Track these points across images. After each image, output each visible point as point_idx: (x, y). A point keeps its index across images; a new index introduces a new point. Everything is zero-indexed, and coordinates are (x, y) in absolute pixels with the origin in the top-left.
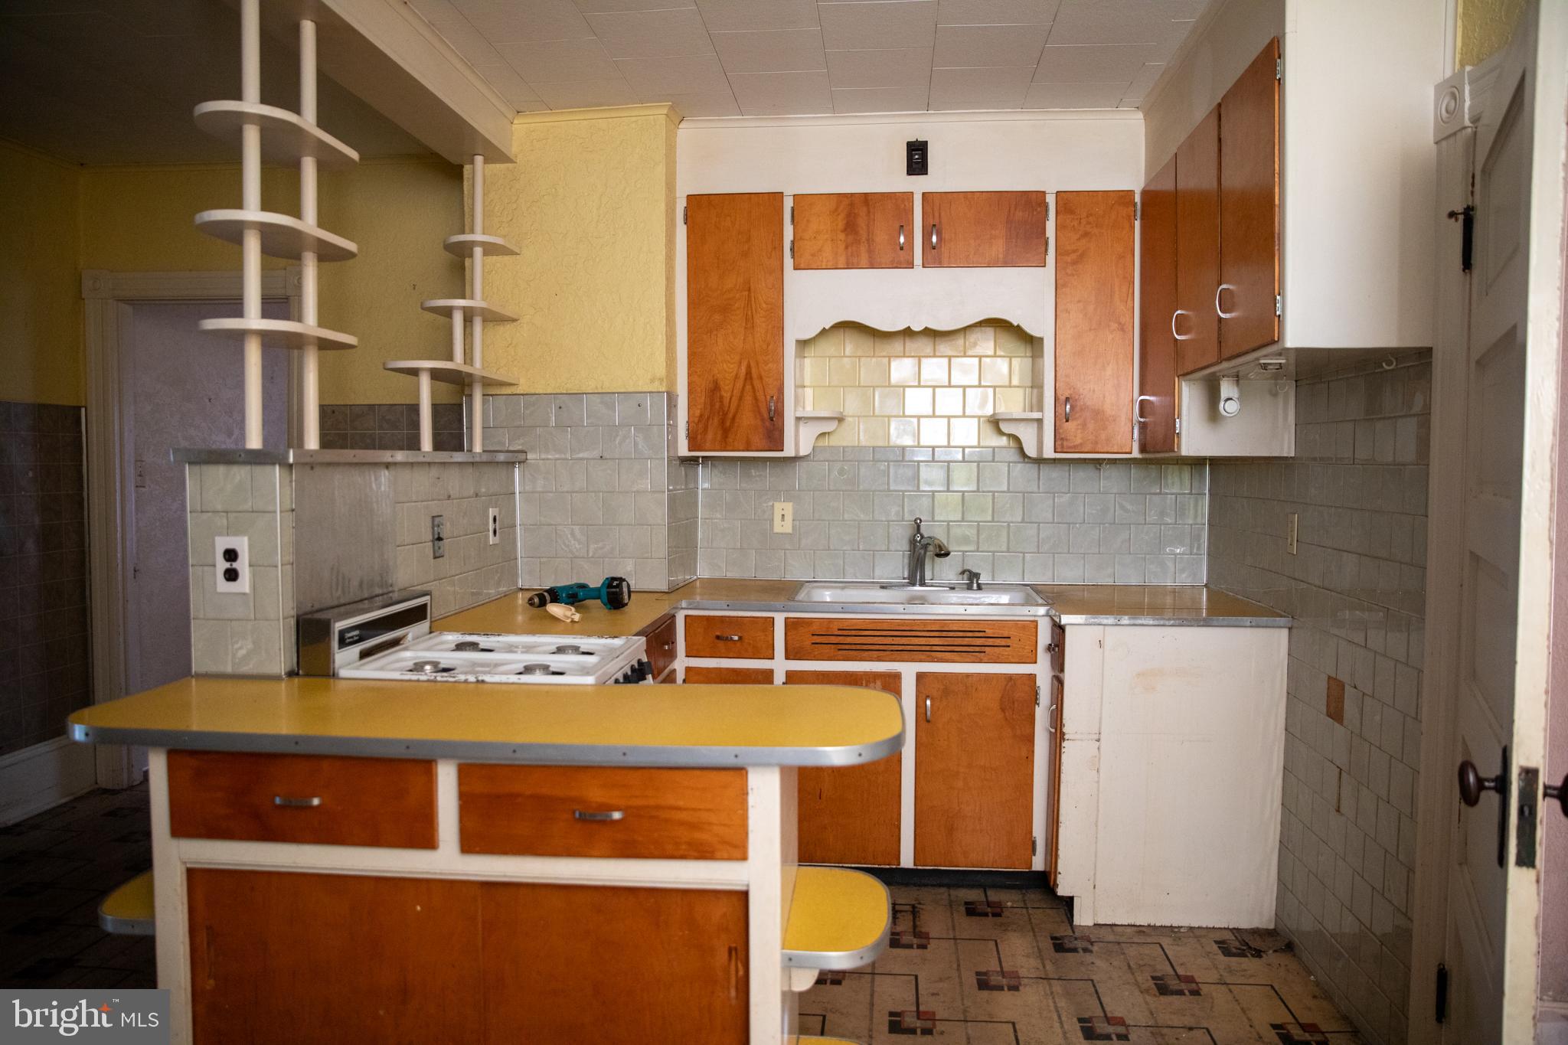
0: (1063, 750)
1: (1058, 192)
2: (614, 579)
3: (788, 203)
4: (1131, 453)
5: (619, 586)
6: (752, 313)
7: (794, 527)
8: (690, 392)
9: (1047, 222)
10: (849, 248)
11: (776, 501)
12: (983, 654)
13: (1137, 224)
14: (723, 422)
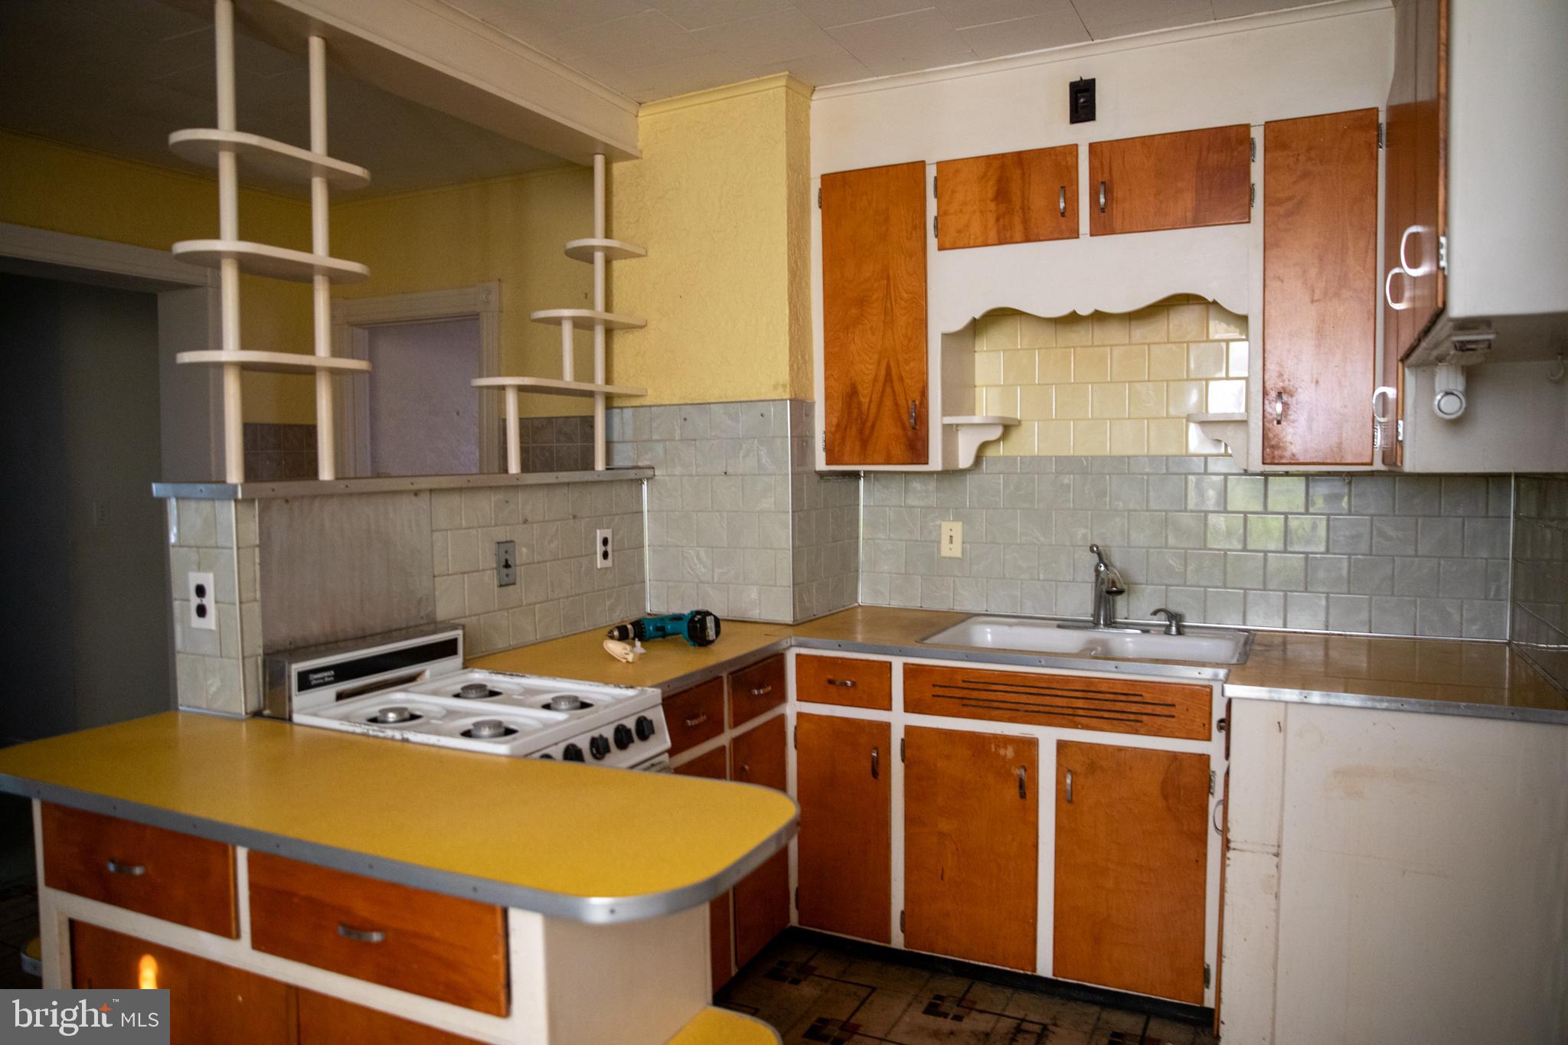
0: (1228, 862)
1: (1266, 123)
2: (698, 613)
3: (931, 173)
4: (1371, 464)
5: (703, 622)
6: (891, 304)
7: (963, 551)
8: (828, 397)
9: (1252, 164)
10: (1001, 220)
11: (943, 521)
12: (1139, 724)
13: (1382, 153)
14: (861, 431)
